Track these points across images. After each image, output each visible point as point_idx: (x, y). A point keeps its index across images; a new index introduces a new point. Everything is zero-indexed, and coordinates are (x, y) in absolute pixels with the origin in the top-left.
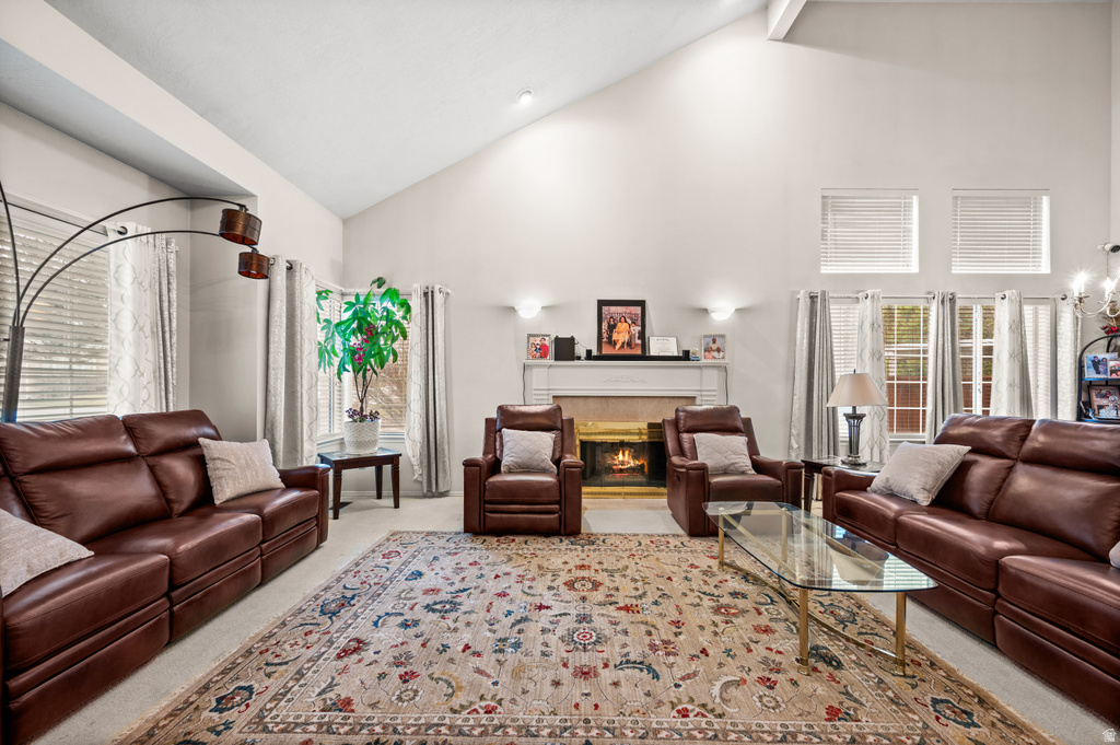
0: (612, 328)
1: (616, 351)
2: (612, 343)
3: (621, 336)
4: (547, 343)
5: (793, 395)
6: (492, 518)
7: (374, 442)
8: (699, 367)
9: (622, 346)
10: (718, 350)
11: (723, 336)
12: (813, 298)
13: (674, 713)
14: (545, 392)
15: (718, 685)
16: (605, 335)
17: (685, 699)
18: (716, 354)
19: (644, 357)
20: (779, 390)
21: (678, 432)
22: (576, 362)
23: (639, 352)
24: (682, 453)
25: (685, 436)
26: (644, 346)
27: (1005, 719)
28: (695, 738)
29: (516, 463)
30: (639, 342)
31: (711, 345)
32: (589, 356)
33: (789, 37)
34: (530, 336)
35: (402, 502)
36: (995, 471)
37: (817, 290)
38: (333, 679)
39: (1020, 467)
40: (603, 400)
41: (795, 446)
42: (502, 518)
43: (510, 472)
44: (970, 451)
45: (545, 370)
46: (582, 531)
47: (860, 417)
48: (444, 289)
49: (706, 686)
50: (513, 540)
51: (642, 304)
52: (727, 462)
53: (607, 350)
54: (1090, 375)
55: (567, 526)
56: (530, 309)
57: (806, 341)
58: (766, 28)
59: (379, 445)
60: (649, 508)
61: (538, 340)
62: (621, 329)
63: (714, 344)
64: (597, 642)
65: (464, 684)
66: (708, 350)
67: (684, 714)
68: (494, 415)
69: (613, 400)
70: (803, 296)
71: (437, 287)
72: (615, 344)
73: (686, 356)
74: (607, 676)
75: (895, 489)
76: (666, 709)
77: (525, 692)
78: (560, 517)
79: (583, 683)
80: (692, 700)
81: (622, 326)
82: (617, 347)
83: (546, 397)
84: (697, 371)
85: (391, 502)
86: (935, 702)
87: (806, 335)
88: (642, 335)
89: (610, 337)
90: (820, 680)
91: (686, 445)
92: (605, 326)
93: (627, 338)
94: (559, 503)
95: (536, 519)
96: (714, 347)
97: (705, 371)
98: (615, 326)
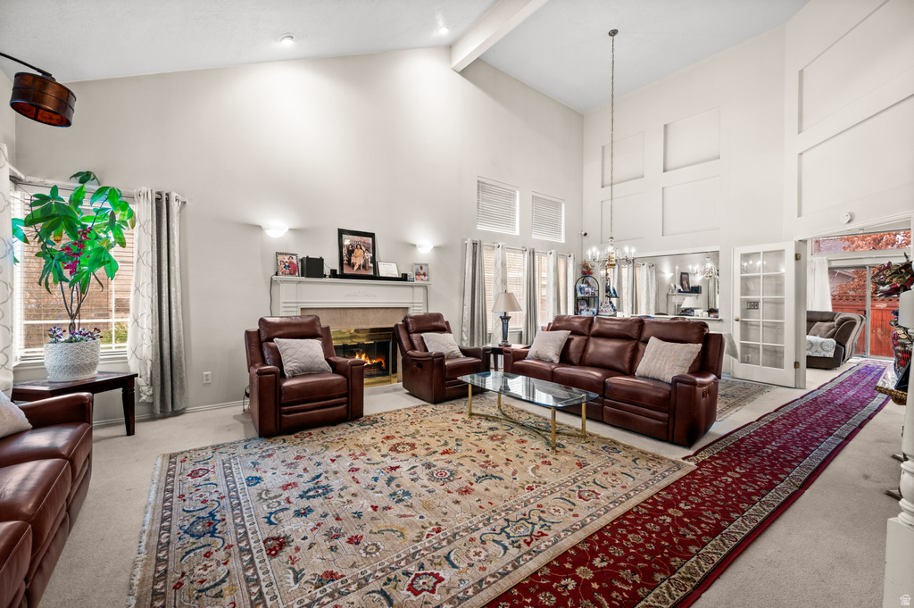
0: (351, 252)
1: (354, 271)
2: (351, 265)
3: (358, 260)
4: (295, 261)
5: (463, 305)
6: (288, 418)
7: (93, 365)
8: (412, 286)
9: (359, 268)
10: (424, 275)
11: (427, 265)
12: (475, 244)
13: (526, 491)
14: (295, 305)
15: (530, 471)
16: (345, 258)
17: (525, 483)
18: (423, 277)
19: (376, 277)
20: (456, 302)
21: (408, 333)
22: (324, 280)
23: (372, 273)
24: (413, 348)
25: (414, 336)
26: (375, 268)
27: (625, 446)
28: (545, 496)
29: (300, 367)
30: (372, 265)
31: (420, 270)
32: (334, 274)
33: (463, 73)
34: (277, 254)
35: (138, 427)
36: (580, 342)
37: (477, 239)
38: (293, 569)
39: (591, 339)
40: (342, 311)
41: (466, 338)
42: (298, 417)
43: (294, 376)
44: (571, 334)
45: (294, 285)
46: (365, 414)
47: (508, 318)
48: (180, 197)
49: (525, 474)
50: (311, 434)
51: (372, 235)
52: (449, 351)
53: (347, 271)
54: (579, 295)
55: (353, 413)
56: (278, 229)
57: (471, 271)
58: (450, 59)
59: (99, 368)
60: (386, 392)
61: (286, 259)
62: (358, 254)
63: (422, 271)
64: (451, 475)
65: (402, 526)
66: (418, 274)
67: (530, 489)
68: (255, 327)
69: (351, 311)
70: (469, 242)
71: (173, 195)
72: (354, 266)
73: (404, 278)
74: (477, 487)
75: (541, 357)
76: (521, 490)
77: (446, 514)
78: (348, 406)
79: (470, 496)
80: (528, 482)
81: (358, 252)
82: (356, 268)
83: (294, 309)
84: (410, 289)
85: (123, 429)
86: (603, 448)
87: (471, 267)
88: (373, 260)
89: (349, 260)
90: (562, 455)
91: (416, 342)
92: (345, 251)
93: (362, 262)
94: (346, 395)
95: (328, 412)
96: (422, 272)
97: (416, 289)
98: (352, 251)
